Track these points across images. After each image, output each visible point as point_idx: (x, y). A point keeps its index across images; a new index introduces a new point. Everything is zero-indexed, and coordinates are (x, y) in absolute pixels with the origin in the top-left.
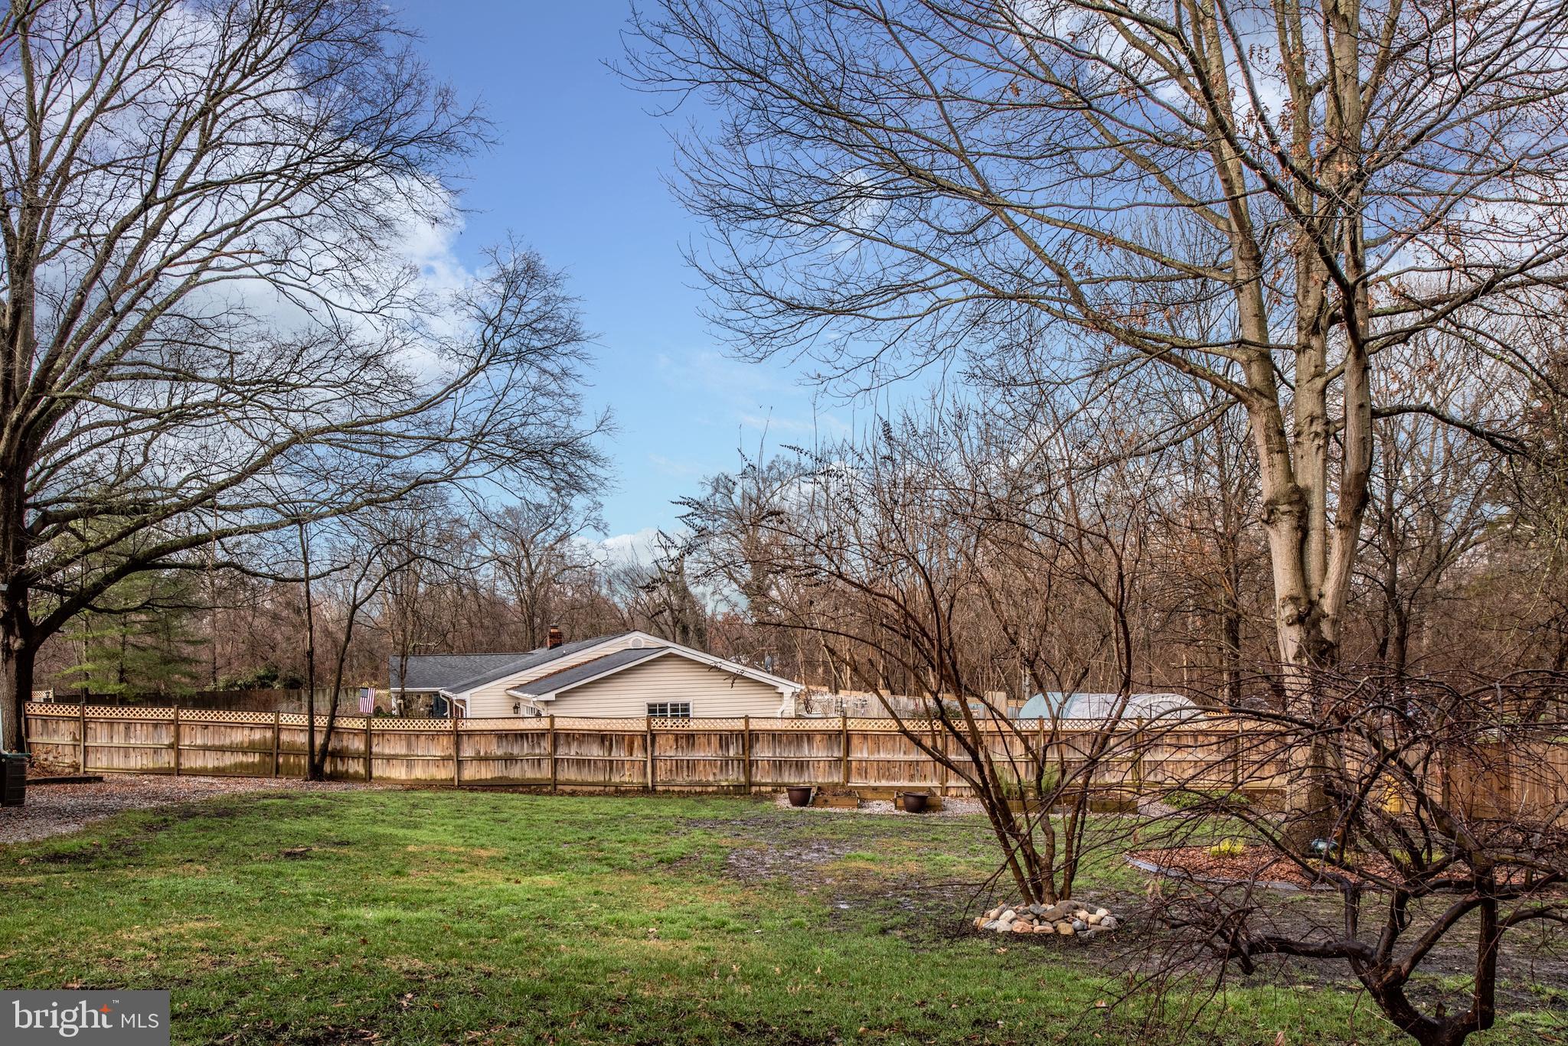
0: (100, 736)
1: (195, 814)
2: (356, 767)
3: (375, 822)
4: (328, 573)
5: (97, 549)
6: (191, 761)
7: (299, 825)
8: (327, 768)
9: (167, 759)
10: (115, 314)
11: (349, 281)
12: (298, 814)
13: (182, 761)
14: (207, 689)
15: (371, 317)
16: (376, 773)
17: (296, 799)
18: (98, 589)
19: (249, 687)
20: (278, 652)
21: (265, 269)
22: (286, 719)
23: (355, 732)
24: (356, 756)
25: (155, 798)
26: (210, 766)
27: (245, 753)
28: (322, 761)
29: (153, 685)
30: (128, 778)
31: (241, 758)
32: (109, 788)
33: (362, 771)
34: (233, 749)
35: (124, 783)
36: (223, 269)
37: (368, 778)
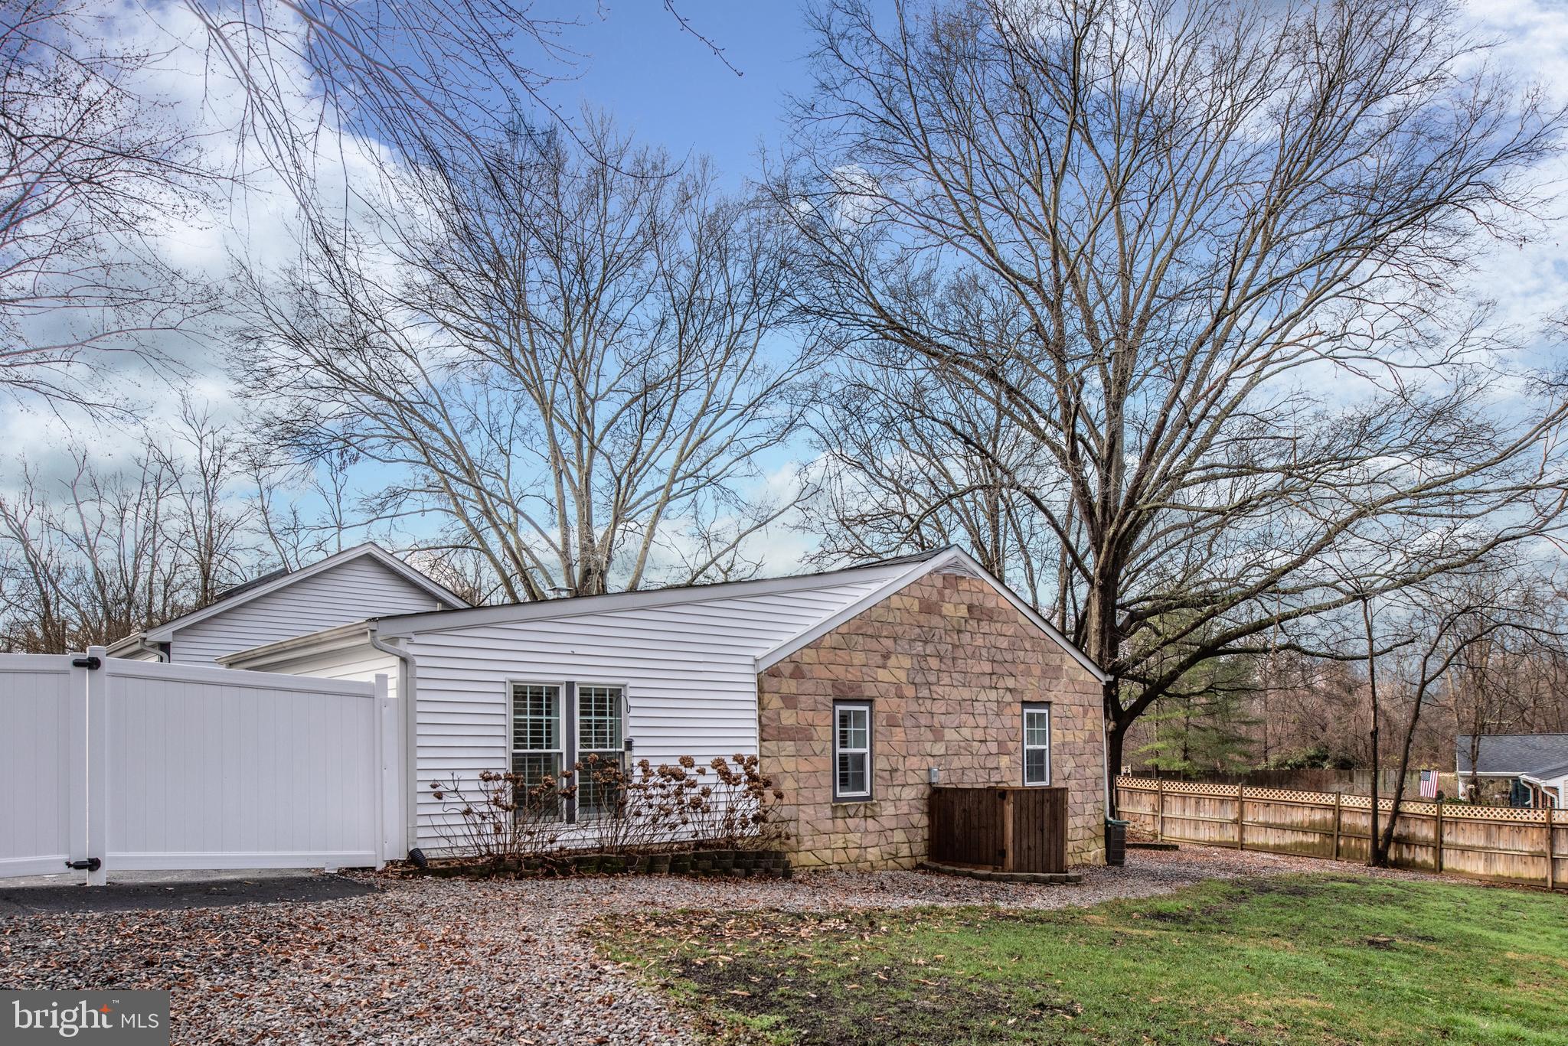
0: (1174, 809)
1: (1269, 890)
2: (1425, 856)
3: (1459, 920)
4: (1390, 650)
5: (1173, 641)
6: (1254, 837)
7: (1375, 913)
8: (1392, 854)
9: (1231, 834)
10: (1190, 425)
11: (1414, 337)
12: (1371, 900)
13: (1245, 836)
14: (1259, 768)
15: (1439, 369)
16: (1448, 864)
17: (1364, 884)
18: (1173, 676)
19: (1299, 766)
20: (1329, 732)
21: (1324, 348)
22: (1347, 801)
23: (1423, 819)
24: (1424, 844)
25: (1230, 870)
26: (1271, 843)
27: (1305, 832)
28: (1387, 846)
29: (1210, 762)
30: (1198, 848)
31: (1300, 837)
32: (1187, 857)
33: (1431, 860)
34: (1293, 828)
35: (1198, 854)
36: (1283, 359)
37: (1439, 869)
